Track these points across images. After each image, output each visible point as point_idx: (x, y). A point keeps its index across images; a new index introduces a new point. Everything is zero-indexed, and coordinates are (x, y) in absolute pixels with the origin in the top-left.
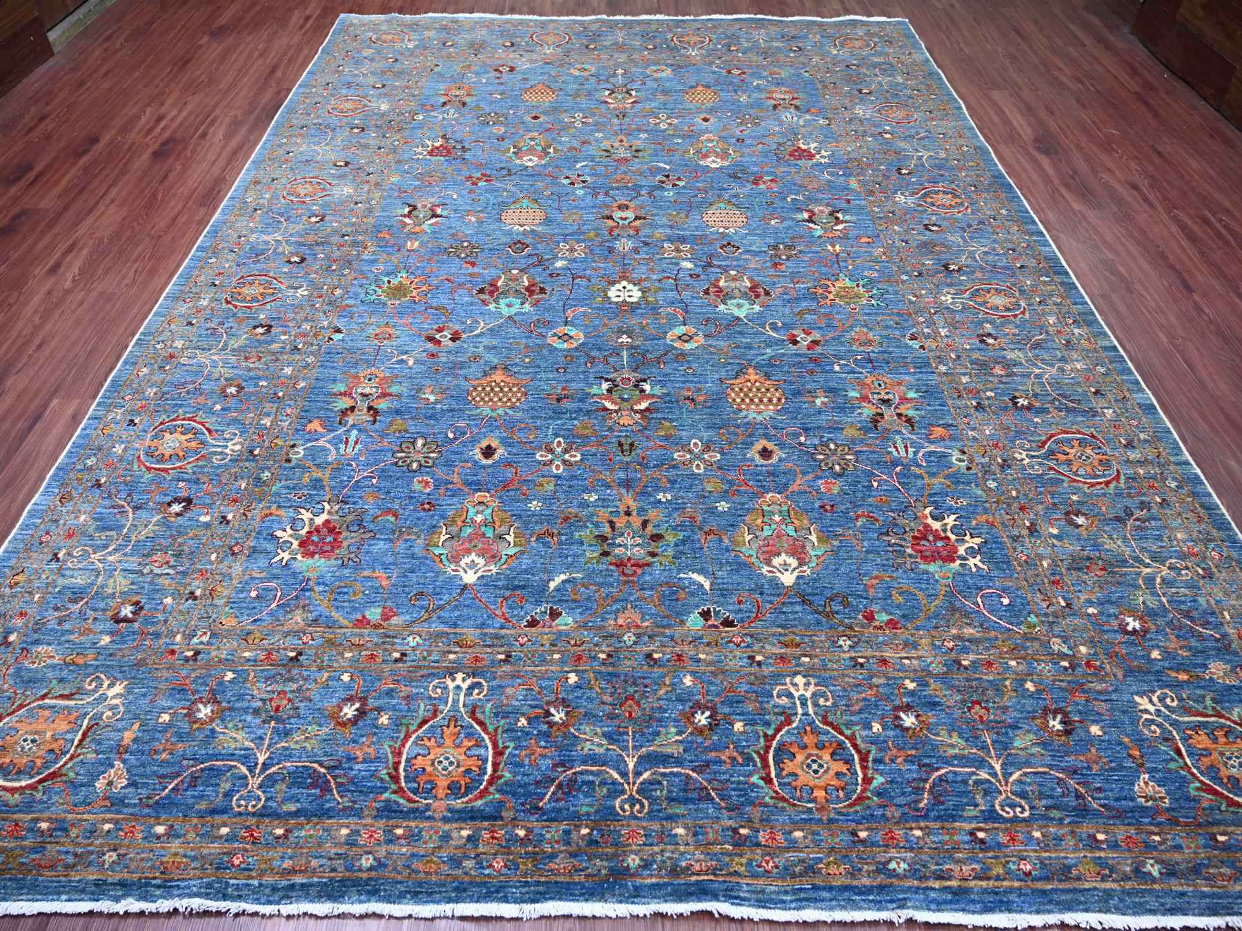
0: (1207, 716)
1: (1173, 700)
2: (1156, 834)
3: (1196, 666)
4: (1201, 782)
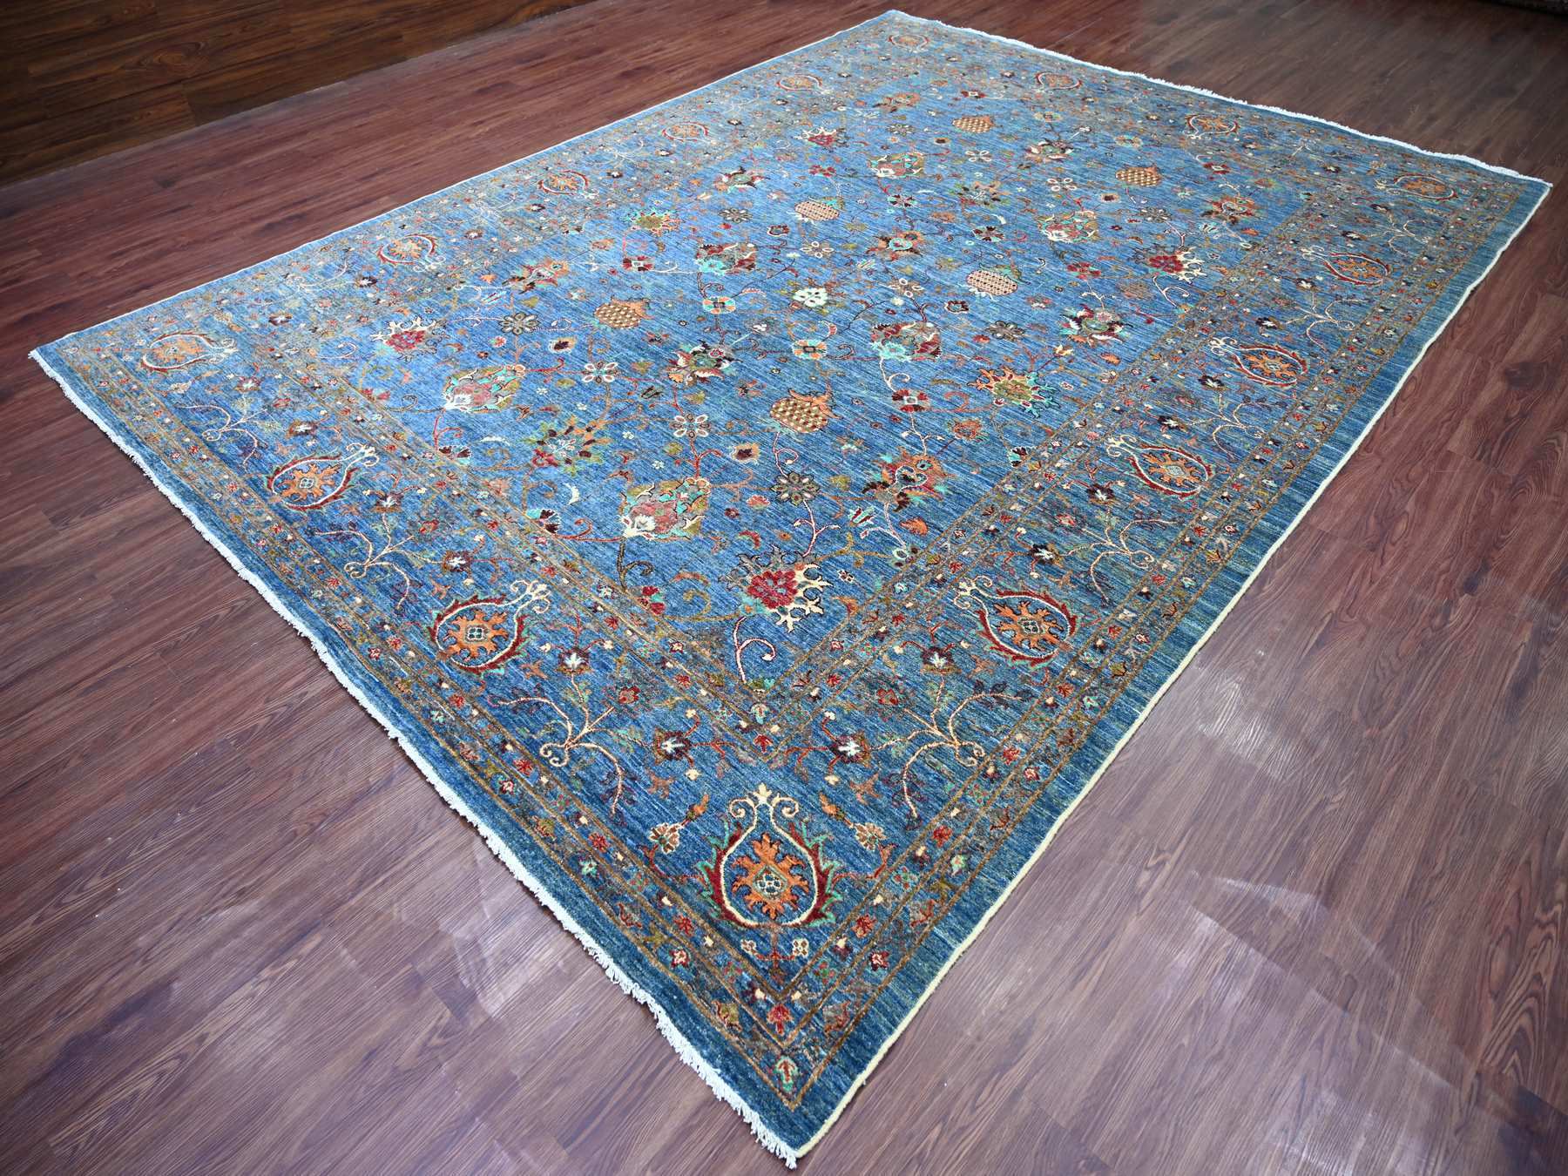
0: (802, 844)
1: (791, 813)
2: (624, 855)
3: (856, 814)
4: (717, 868)
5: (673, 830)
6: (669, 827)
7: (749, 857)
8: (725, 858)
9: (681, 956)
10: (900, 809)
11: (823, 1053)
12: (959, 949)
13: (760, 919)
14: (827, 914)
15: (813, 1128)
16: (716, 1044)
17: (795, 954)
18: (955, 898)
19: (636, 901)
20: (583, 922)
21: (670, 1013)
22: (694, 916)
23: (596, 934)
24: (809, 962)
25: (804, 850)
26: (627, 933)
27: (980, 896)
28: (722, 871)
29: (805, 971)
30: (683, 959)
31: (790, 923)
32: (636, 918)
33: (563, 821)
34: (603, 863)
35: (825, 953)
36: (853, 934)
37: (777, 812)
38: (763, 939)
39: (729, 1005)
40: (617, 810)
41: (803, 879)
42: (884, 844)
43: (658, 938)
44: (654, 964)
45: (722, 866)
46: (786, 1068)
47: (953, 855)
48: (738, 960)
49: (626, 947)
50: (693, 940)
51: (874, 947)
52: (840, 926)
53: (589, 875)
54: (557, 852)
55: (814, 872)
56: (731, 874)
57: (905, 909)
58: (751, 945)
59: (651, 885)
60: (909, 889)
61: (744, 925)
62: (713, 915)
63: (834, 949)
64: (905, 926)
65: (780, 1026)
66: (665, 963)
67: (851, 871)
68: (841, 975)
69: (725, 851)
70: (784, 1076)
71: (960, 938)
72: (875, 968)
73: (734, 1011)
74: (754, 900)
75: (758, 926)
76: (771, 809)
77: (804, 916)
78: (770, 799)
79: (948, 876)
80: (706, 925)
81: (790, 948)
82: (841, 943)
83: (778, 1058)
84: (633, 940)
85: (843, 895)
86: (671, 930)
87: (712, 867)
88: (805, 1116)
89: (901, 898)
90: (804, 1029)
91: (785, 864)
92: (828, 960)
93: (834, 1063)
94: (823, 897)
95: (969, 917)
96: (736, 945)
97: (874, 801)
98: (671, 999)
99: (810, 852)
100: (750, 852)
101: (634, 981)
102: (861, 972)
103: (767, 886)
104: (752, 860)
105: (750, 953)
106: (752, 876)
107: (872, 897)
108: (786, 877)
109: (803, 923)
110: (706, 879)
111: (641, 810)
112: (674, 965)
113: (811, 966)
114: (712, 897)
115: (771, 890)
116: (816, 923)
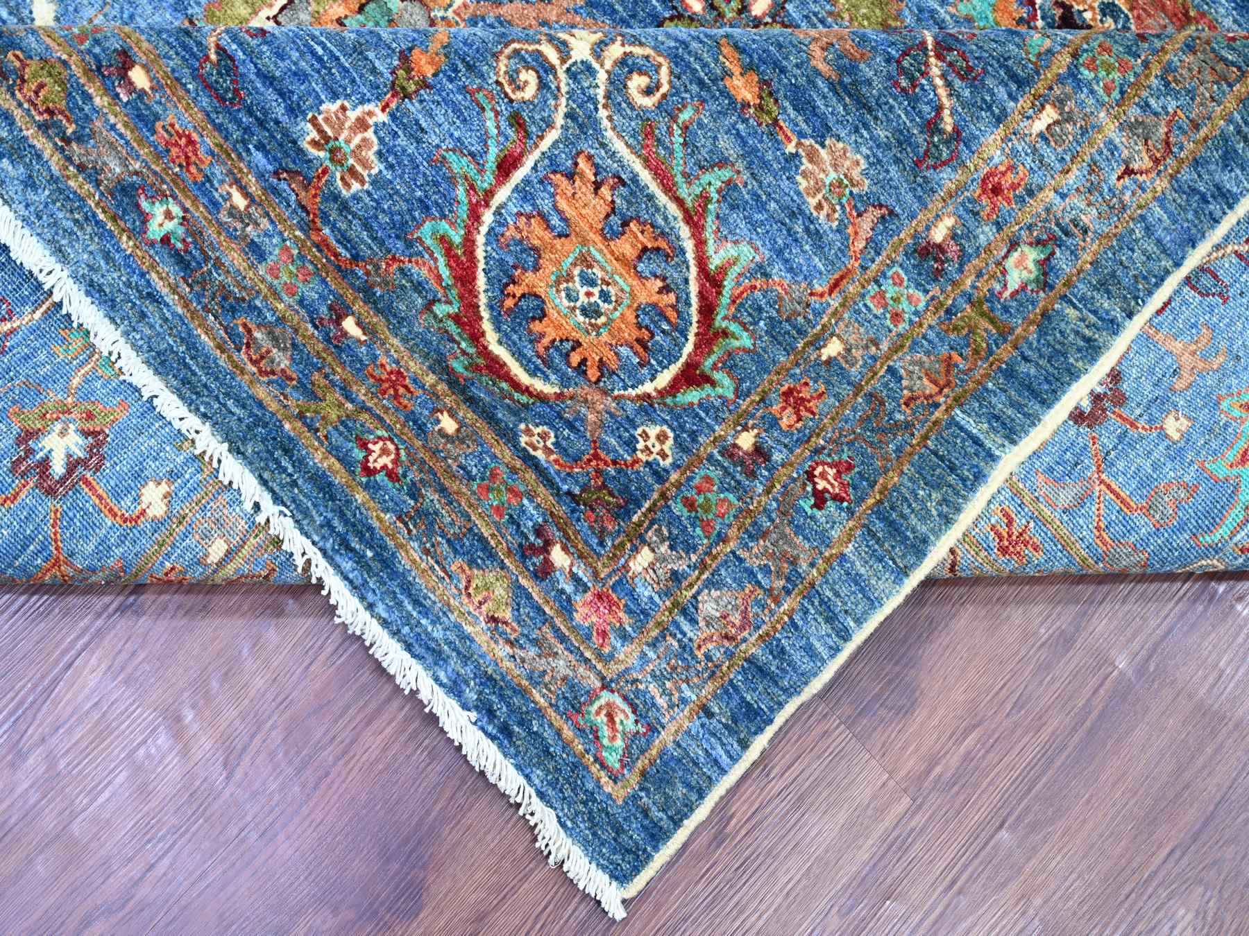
0: (669, 189)
1: (648, 92)
2: (246, 194)
3: (804, 105)
4: (469, 243)
5: (362, 124)
6: (353, 115)
7: (544, 217)
8: (488, 217)
9: (385, 452)
10: (914, 101)
11: (688, 693)
12: (1011, 459)
13: (564, 381)
14: (717, 376)
15: (657, 836)
16: (465, 658)
17: (642, 457)
18: (1005, 352)
19: (282, 320)
20: (161, 363)
21: (358, 589)
22: (414, 366)
23: (189, 390)
24: (674, 477)
25: (673, 209)
26: (261, 392)
27: (1059, 353)
28: (480, 254)
29: (663, 495)
30: (386, 460)
31: (632, 392)
32: (283, 361)
33: (87, 71)
34: (199, 213)
35: (710, 457)
36: (774, 423)
37: (617, 84)
38: (571, 426)
39: (491, 577)
40: (220, 50)
41: (665, 289)
42: (861, 204)
43: (332, 408)
44: (319, 459)
45: (480, 239)
46: (610, 717)
47: (1014, 245)
48: (514, 470)
49: (258, 421)
50: (412, 417)
51: (818, 451)
52: (744, 404)
53: (166, 240)
54: (81, 168)
55: (693, 271)
56: (501, 262)
57: (891, 371)
58: (544, 436)
59: (315, 283)
60: (902, 327)
61: (527, 391)
62: (458, 366)
63: (730, 452)
64: (889, 406)
65: (604, 634)
66: (345, 461)
67: (778, 272)
68: (745, 512)
69: (490, 194)
70: (605, 732)
71: (1012, 435)
72: (820, 499)
73: (500, 591)
74: (551, 334)
75: (559, 396)
76: (602, 77)
77: (665, 378)
78: (598, 50)
79: (993, 296)
80: (442, 387)
81: (630, 444)
82: (746, 441)
83: (592, 696)
84: (273, 406)
85: (753, 335)
86: (361, 393)
87: (457, 237)
88: (645, 812)
89: (885, 346)
90: (653, 645)
91: (626, 247)
92: (715, 473)
93: (710, 715)
94: (709, 338)
95: (1035, 394)
96: (508, 436)
97: (852, 69)
98: (359, 559)
99: (688, 219)
100: (545, 205)
101: (277, 499)
102: (787, 508)
103: (583, 299)
104: (549, 227)
105: (539, 454)
106: (549, 270)
107: (817, 342)
108: (623, 282)
109: (662, 393)
110: (445, 272)
111: (281, 55)
112: (369, 472)
113: (678, 485)
114: (456, 319)
115: (591, 311)
116: (692, 396)
